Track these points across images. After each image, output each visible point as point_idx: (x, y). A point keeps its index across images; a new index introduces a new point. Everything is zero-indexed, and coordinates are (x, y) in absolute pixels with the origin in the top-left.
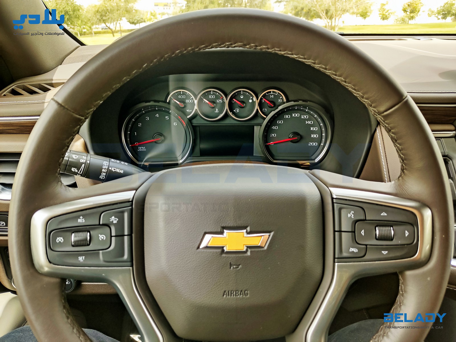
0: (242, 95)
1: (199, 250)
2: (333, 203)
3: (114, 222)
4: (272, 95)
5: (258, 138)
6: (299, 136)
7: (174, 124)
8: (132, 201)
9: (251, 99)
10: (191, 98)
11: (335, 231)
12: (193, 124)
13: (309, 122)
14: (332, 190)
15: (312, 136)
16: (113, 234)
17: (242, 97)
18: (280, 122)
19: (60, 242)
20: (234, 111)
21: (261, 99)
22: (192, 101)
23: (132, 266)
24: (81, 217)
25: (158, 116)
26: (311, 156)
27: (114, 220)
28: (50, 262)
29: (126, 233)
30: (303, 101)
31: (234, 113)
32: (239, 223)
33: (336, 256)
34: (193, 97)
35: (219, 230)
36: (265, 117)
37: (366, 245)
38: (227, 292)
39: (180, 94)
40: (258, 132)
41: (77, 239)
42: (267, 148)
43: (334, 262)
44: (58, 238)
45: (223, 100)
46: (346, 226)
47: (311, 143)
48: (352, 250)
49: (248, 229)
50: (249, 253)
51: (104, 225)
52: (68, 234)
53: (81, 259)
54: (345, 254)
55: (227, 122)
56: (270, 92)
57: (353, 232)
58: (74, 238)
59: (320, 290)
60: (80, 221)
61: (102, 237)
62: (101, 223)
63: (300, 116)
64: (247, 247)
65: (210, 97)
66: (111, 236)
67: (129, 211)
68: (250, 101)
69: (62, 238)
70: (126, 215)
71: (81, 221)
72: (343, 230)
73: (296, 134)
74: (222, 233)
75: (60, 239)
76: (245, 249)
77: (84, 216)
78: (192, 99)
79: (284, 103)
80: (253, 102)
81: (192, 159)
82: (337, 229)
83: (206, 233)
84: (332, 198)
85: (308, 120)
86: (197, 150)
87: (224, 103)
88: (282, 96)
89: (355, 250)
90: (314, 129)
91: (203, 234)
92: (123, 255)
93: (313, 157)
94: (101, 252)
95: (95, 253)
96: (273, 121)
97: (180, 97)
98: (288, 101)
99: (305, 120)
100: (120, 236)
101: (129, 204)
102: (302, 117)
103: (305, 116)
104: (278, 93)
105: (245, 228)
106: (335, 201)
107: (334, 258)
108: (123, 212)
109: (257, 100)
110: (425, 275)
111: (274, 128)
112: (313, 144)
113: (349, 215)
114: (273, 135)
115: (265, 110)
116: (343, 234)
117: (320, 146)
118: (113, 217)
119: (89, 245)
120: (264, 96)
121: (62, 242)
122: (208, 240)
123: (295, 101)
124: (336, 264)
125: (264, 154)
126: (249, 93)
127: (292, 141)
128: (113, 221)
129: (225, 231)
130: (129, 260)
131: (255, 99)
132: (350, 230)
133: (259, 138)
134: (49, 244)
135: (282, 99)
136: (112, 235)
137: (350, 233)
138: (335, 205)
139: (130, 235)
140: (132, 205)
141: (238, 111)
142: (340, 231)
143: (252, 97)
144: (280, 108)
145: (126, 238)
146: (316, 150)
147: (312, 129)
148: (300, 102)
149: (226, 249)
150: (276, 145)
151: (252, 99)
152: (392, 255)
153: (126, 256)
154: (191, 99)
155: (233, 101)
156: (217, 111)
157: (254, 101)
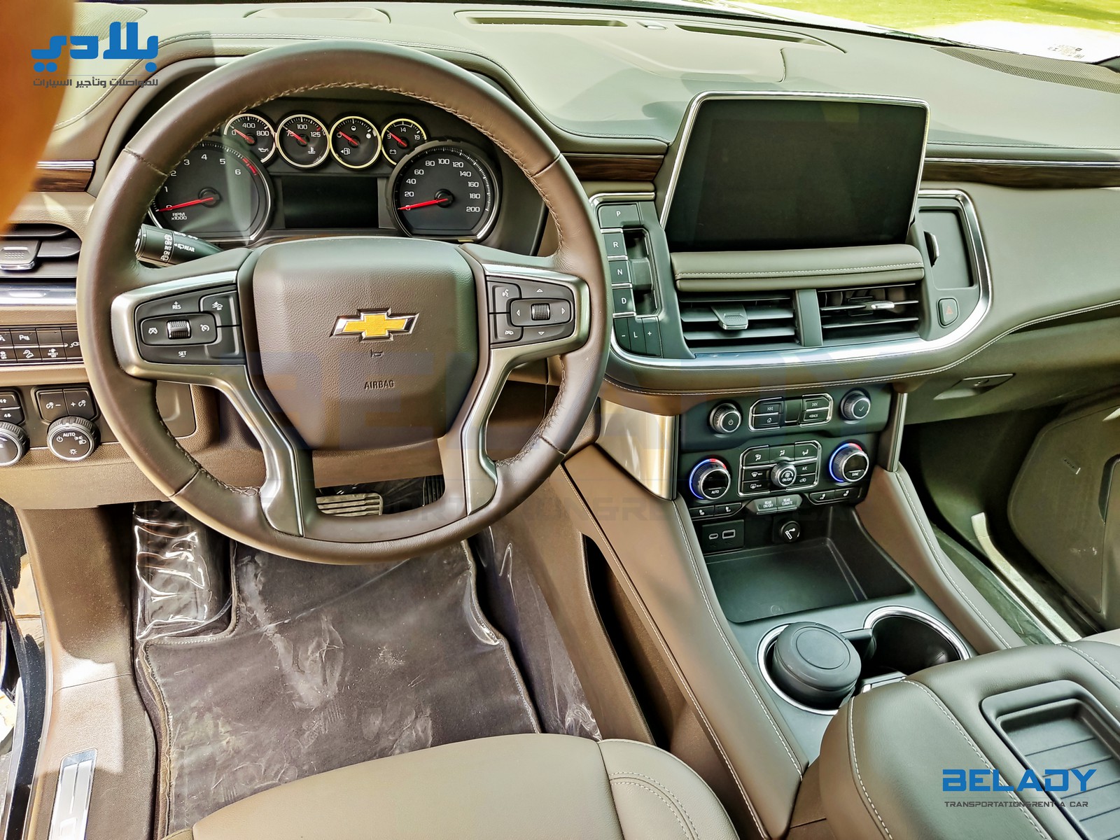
0: (353, 125)
1: (332, 337)
2: (486, 281)
3: (218, 309)
4: (403, 127)
5: (385, 199)
6: (451, 196)
7: (236, 172)
8: (236, 284)
9: (369, 133)
10: (265, 128)
11: (489, 314)
12: (271, 174)
13: (465, 174)
14: (486, 266)
15: (471, 196)
16: (219, 323)
17: (354, 129)
18: (419, 173)
19: (153, 333)
20: (342, 151)
21: (386, 133)
22: (267, 133)
23: (246, 364)
24: (176, 303)
25: (206, 158)
26: (473, 228)
27: (217, 306)
28: (143, 358)
29: (234, 322)
30: (454, 139)
31: (341, 155)
32: (378, 305)
33: (492, 342)
34: (269, 126)
35: (355, 314)
36: (395, 164)
37: (522, 327)
38: (369, 383)
39: (247, 122)
40: (384, 189)
41: (175, 328)
42: (401, 214)
43: (490, 349)
44: (150, 329)
45: (321, 134)
46: (501, 307)
47: (471, 208)
48: (508, 332)
49: (390, 311)
50: (392, 339)
51: (204, 312)
52: (162, 323)
53: (182, 354)
54: (500, 338)
55: (331, 171)
56: (401, 122)
57: (509, 313)
58: (170, 327)
59: (476, 381)
60: (174, 307)
61: (204, 328)
62: (202, 310)
63: (451, 164)
64: (390, 332)
65: (299, 126)
66: (216, 327)
67: (235, 295)
68: (369, 136)
69: (155, 329)
70: (231, 301)
71: (176, 307)
72: (497, 311)
73: (445, 192)
74: (358, 317)
75: (153, 330)
76: (387, 334)
77: (180, 302)
78: (268, 129)
79: (422, 141)
80: (374, 139)
81: (272, 234)
82: (491, 311)
83: (338, 318)
84: (486, 276)
85: (463, 170)
86: (280, 219)
87: (324, 138)
88: (419, 129)
89: (510, 333)
90: (474, 185)
91: (336, 318)
92: (234, 350)
93: (474, 231)
94: (206, 345)
95: (199, 347)
96: (407, 171)
97: (245, 125)
98: (430, 139)
99: (459, 169)
100: (227, 326)
101: (232, 287)
102: (455, 166)
103: (459, 164)
104: (414, 125)
105: (386, 310)
106: (488, 278)
107: (490, 344)
108: (227, 297)
109: (380, 135)
110: (584, 356)
111: (410, 181)
112: (473, 209)
113: (504, 294)
114: (409, 193)
115: (393, 152)
116: (497, 315)
117: (485, 212)
118: (216, 303)
119: (190, 337)
120: (391, 129)
121: (156, 333)
122: (342, 324)
123: (441, 139)
124: (492, 350)
125: (396, 224)
126: (365, 123)
127: (439, 204)
128: (216, 308)
129: (362, 314)
130: (242, 356)
131: (376, 132)
132: (505, 311)
133: (387, 199)
134: (141, 338)
135: (420, 134)
136: (218, 325)
137: (505, 315)
138: (488, 283)
139: (239, 325)
140: (237, 289)
141: (348, 153)
142: (495, 313)
143: (370, 130)
144: (418, 149)
145: (235, 330)
146: (478, 219)
147: (470, 184)
148: (449, 142)
149: (364, 335)
150: (413, 211)
151: (371, 133)
152: (549, 335)
153: (237, 352)
154: (265, 130)
155: (339, 135)
156: (312, 151)
157: (375, 135)
